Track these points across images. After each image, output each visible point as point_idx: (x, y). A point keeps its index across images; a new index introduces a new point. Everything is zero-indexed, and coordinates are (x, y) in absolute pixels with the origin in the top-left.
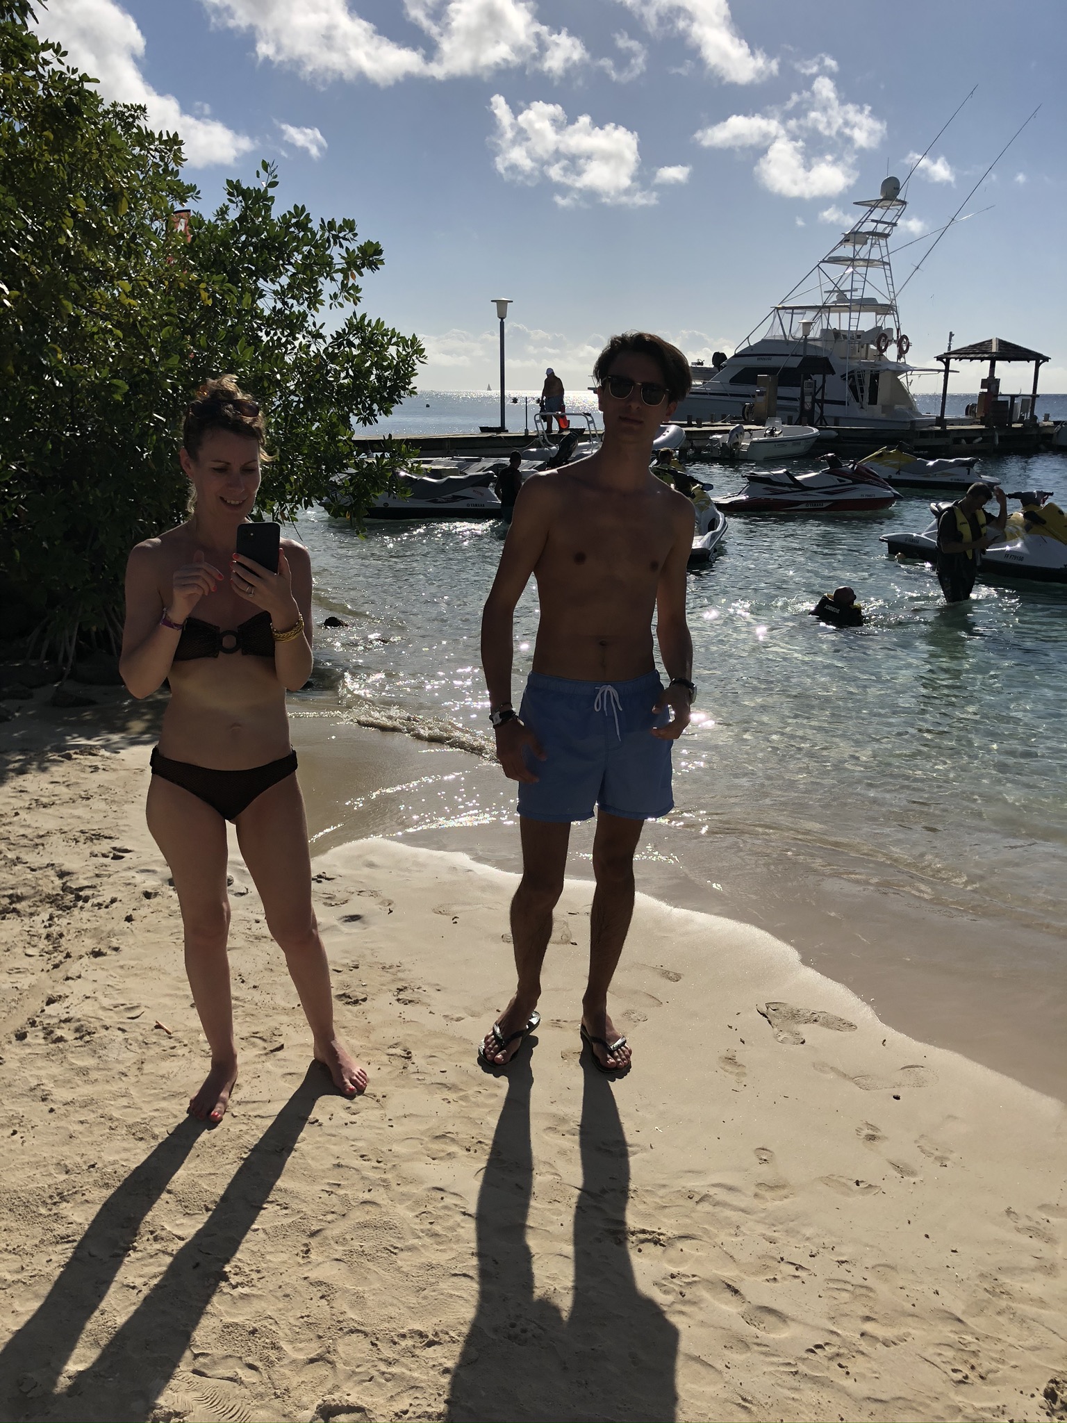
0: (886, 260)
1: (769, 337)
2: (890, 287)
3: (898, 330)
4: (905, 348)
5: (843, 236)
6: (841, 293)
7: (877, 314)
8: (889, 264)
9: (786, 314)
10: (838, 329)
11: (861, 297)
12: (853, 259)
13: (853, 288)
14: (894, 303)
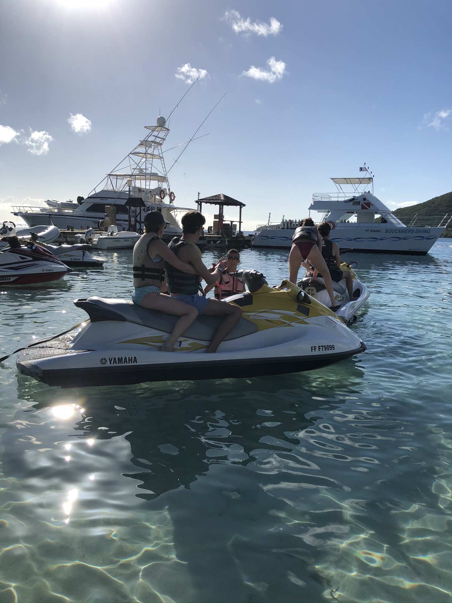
1: (106, 189)
3: (169, 189)
4: (173, 198)
5: (140, 142)
6: (141, 170)
7: (159, 182)
8: (163, 158)
9: (114, 178)
10: (140, 187)
11: (150, 172)
12: (145, 153)
13: (147, 168)
14: (166, 176)
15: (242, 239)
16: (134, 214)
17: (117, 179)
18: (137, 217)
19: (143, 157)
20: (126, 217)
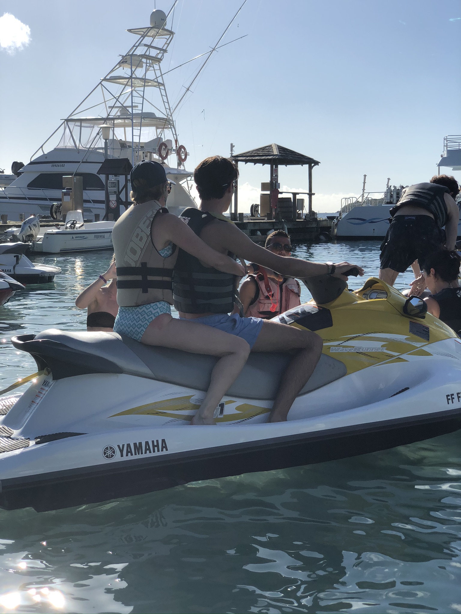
0: (160, 80)
1: (61, 146)
2: (166, 104)
3: (176, 141)
4: (183, 157)
5: (121, 58)
6: (124, 108)
7: (157, 128)
8: (163, 85)
9: (76, 126)
10: (123, 140)
11: (140, 112)
12: (131, 78)
13: (134, 104)
14: (171, 118)
15: (314, 225)
16: (115, 189)
17: (81, 126)
18: (120, 193)
19: (126, 85)
20: (100, 195)
